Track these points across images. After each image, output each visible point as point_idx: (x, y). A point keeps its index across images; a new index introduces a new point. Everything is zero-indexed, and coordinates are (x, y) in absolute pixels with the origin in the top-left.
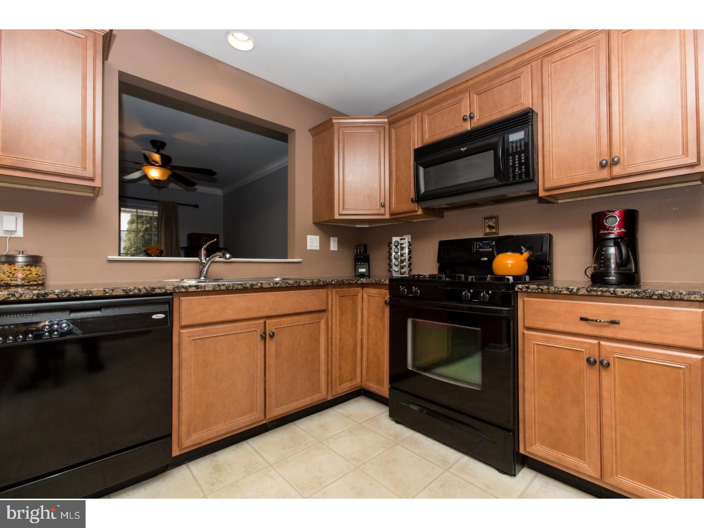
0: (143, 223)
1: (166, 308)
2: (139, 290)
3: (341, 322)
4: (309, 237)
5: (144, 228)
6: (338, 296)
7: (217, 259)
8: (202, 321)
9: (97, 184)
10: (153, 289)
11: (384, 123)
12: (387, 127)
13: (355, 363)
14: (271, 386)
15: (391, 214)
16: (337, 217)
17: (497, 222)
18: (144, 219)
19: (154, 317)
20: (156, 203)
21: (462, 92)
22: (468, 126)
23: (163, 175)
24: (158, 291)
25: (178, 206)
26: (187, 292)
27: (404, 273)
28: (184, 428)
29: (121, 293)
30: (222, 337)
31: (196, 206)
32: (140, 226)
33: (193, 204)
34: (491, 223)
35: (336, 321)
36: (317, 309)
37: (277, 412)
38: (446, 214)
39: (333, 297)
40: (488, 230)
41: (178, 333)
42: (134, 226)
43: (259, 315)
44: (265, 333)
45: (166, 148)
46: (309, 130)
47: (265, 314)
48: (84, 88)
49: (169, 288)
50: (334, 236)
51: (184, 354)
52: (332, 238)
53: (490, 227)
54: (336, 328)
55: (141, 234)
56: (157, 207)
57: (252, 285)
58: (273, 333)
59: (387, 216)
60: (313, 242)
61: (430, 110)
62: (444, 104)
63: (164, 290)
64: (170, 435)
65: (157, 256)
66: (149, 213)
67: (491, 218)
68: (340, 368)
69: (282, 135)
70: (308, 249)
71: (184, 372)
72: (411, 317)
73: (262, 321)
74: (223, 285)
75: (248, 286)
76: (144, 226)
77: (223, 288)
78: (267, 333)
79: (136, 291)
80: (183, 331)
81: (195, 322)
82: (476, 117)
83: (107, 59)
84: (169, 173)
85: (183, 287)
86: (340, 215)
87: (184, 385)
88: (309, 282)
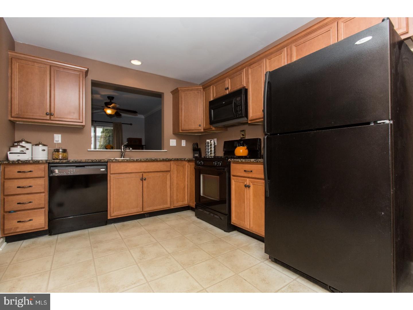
0: (108, 132)
1: (105, 167)
2: (96, 160)
3: (177, 177)
4: (171, 140)
5: (109, 135)
6: (176, 166)
7: (127, 150)
8: (118, 172)
9: (84, 124)
10: (101, 160)
11: (201, 89)
12: (202, 90)
13: (185, 194)
14: (145, 199)
15: (204, 130)
16: (181, 131)
17: (245, 133)
18: (109, 130)
19: (101, 170)
20: (112, 123)
21: (226, 77)
22: (227, 92)
23: (112, 112)
24: (102, 161)
25: (122, 124)
26: (112, 161)
27: (212, 156)
28: (112, 209)
29: (90, 161)
30: (125, 179)
31: (131, 124)
32: (107, 134)
33: (129, 123)
34: (243, 133)
35: (175, 176)
36: (166, 170)
37: (148, 209)
38: (229, 129)
39: (173, 166)
40: (242, 136)
41: (109, 176)
42: (104, 134)
43: (140, 171)
44: (142, 178)
45: (114, 99)
46: (171, 92)
47: (143, 171)
48: (79, 91)
49: (106, 160)
50: (183, 139)
51: (112, 184)
52: (183, 141)
53: (243, 135)
54: (175, 179)
55: (107, 138)
56: (112, 125)
57: (137, 160)
58: (146, 178)
59: (202, 131)
60: (173, 142)
61: (216, 84)
62: (220, 82)
63: (104, 161)
64: (107, 211)
65: (110, 149)
66: (109, 128)
67: (243, 131)
68: (177, 196)
69: (159, 95)
70: (170, 145)
71: (112, 190)
72: (203, 174)
73: (141, 174)
74: (126, 159)
75: (135, 160)
76: (109, 134)
77: (125, 160)
78: (143, 178)
79: (95, 161)
80: (111, 175)
81: (116, 172)
82: (230, 89)
83: (87, 76)
84: (115, 111)
85: (111, 160)
86: (182, 130)
87: (112, 194)
88: (161, 159)
